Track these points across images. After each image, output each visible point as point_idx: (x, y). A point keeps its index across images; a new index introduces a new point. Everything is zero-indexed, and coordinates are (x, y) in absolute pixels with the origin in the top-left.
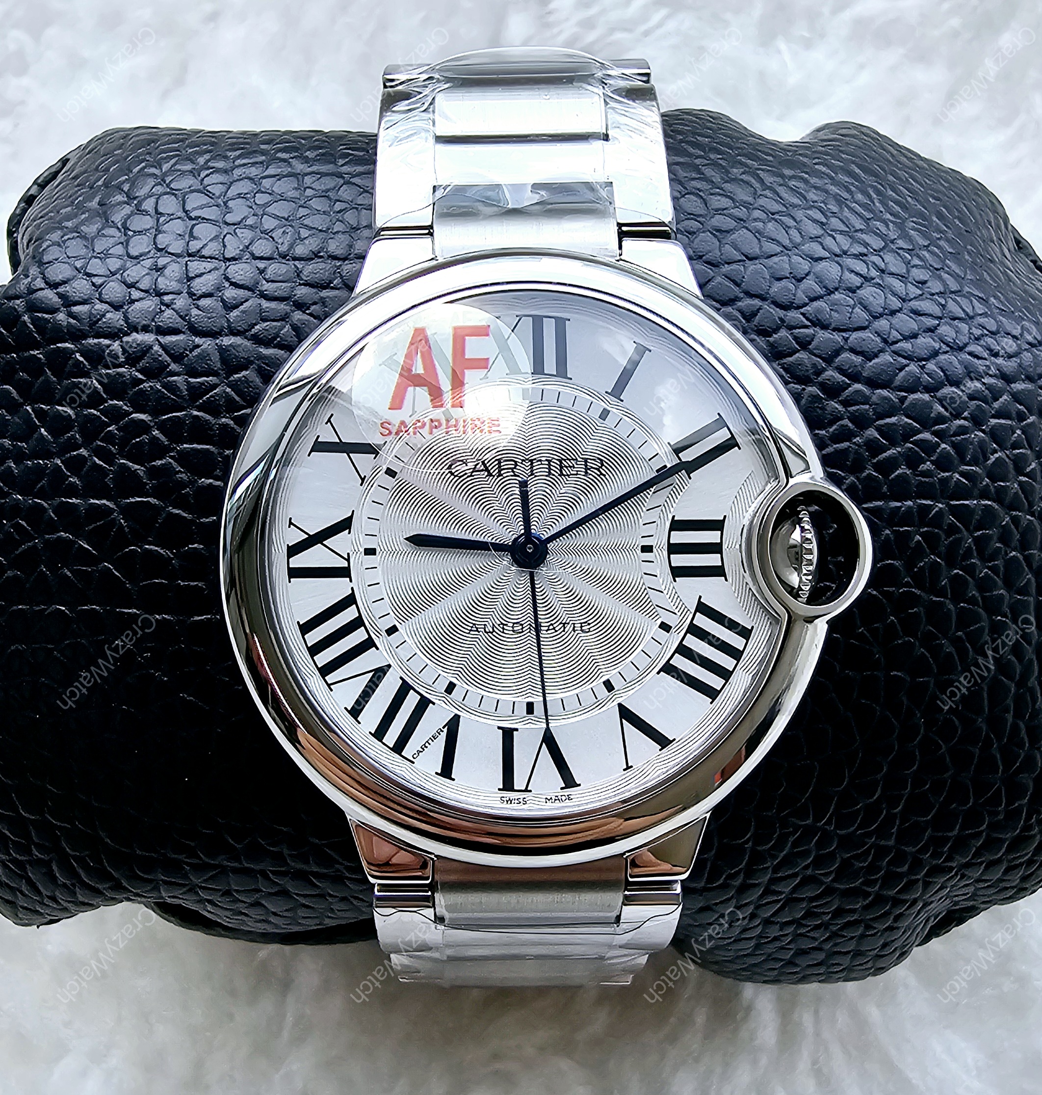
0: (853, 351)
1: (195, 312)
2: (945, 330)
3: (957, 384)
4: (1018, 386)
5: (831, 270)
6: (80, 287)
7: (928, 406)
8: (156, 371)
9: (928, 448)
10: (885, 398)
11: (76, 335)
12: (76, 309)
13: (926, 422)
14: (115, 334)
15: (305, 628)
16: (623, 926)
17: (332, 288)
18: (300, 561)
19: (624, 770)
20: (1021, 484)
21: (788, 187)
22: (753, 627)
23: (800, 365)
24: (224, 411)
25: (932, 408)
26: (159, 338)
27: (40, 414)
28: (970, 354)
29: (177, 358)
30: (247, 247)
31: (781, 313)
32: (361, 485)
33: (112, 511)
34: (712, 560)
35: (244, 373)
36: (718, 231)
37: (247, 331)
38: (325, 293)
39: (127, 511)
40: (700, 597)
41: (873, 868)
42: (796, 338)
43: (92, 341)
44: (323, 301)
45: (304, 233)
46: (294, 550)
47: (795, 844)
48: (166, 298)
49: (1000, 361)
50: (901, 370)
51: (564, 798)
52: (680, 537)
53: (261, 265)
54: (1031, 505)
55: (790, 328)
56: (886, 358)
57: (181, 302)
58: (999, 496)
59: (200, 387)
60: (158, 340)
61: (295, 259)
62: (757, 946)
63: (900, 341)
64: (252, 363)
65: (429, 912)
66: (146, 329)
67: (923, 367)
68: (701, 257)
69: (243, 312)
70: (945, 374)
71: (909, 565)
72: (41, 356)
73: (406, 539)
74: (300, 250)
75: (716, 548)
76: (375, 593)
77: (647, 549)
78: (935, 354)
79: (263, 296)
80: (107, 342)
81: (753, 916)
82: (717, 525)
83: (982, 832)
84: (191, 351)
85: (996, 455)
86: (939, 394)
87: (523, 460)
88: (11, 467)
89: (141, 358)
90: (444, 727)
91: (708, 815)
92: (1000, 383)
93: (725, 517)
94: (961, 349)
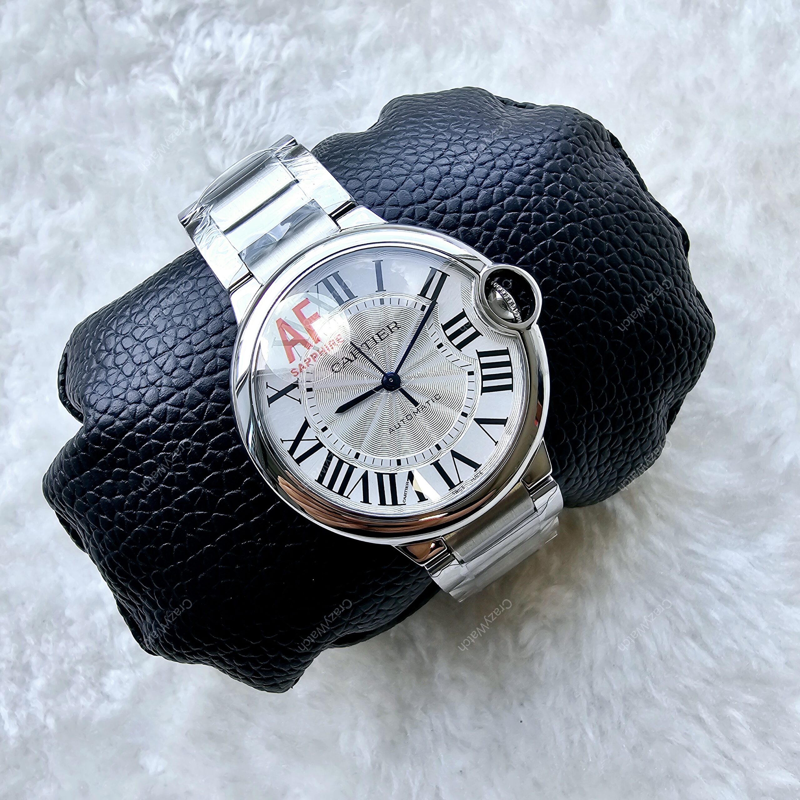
0: (466, 200)
1: (174, 381)
2: (500, 163)
3: (520, 183)
4: (547, 165)
5: (433, 171)
6: (116, 405)
7: (515, 201)
8: (176, 417)
9: (527, 219)
10: (495, 210)
11: (130, 426)
12: (122, 415)
13: (519, 209)
14: (146, 415)
15: (320, 480)
16: (540, 511)
17: (225, 329)
18: (298, 453)
19: (496, 445)
20: (576, 207)
21: (389, 147)
22: (507, 348)
23: (448, 222)
24: (218, 414)
25: (517, 201)
26: (167, 402)
27: (138, 470)
28: (517, 165)
29: (181, 405)
30: (176, 337)
31: (425, 205)
32: (301, 403)
33: (200, 490)
34: (471, 331)
35: (214, 392)
36: (373, 187)
37: (202, 373)
38: (224, 333)
39: (207, 485)
40: (476, 350)
41: (626, 413)
42: (438, 212)
43: (139, 424)
44: (226, 337)
45: (196, 314)
46: (292, 451)
47: (587, 426)
48: (158, 383)
49: (532, 160)
50: (492, 194)
51: (478, 475)
52: (450, 331)
53: (188, 340)
54: (587, 213)
55: (433, 209)
56: (483, 193)
57: (165, 381)
58: (571, 219)
59: (200, 411)
60: (167, 404)
61: (200, 328)
62: (600, 481)
63: (484, 181)
64: (214, 385)
65: (455, 562)
66: (157, 403)
67: (501, 186)
68: (373, 205)
69: (195, 366)
70: (513, 182)
71: (554, 274)
72: (121, 446)
73: (336, 413)
74: (200, 322)
75: (469, 325)
76: (339, 446)
77: (440, 346)
78: (502, 176)
79: (198, 353)
80: (145, 420)
81: (590, 469)
82: (463, 315)
83: (661, 366)
84: (185, 398)
85: (558, 202)
86: (516, 193)
87: (361, 345)
88: (143, 502)
89: (166, 416)
90: (408, 481)
91: (543, 439)
92: (539, 170)
93: (463, 309)
94: (511, 166)
